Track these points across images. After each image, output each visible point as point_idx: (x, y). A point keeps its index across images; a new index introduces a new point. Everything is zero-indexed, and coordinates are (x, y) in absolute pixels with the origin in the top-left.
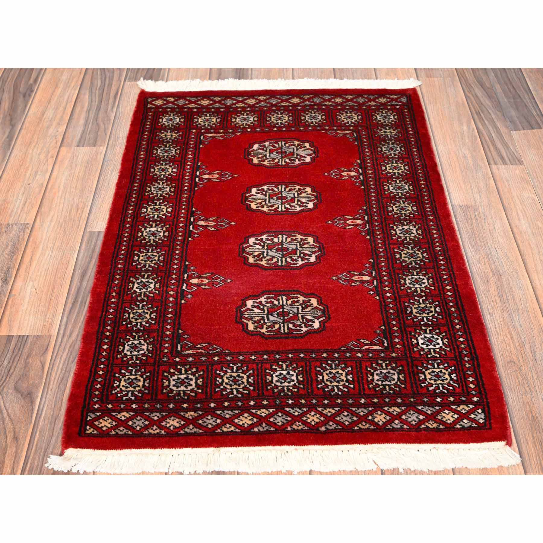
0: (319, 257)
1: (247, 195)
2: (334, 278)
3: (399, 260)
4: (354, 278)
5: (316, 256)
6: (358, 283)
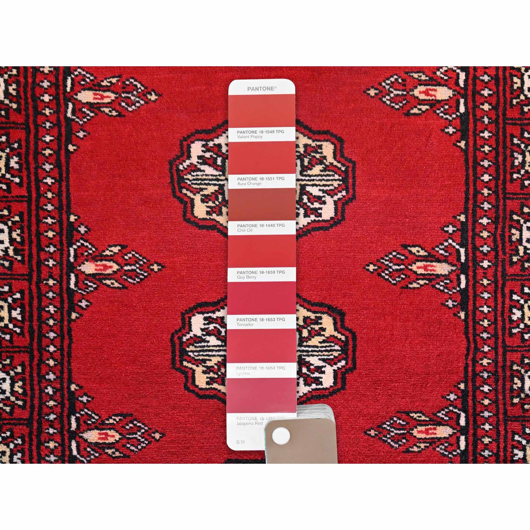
0: (182, 155)
1: (343, 363)
2: (153, 97)
3: (12, 149)
4: (113, 96)
5: (189, 157)
6: (105, 83)
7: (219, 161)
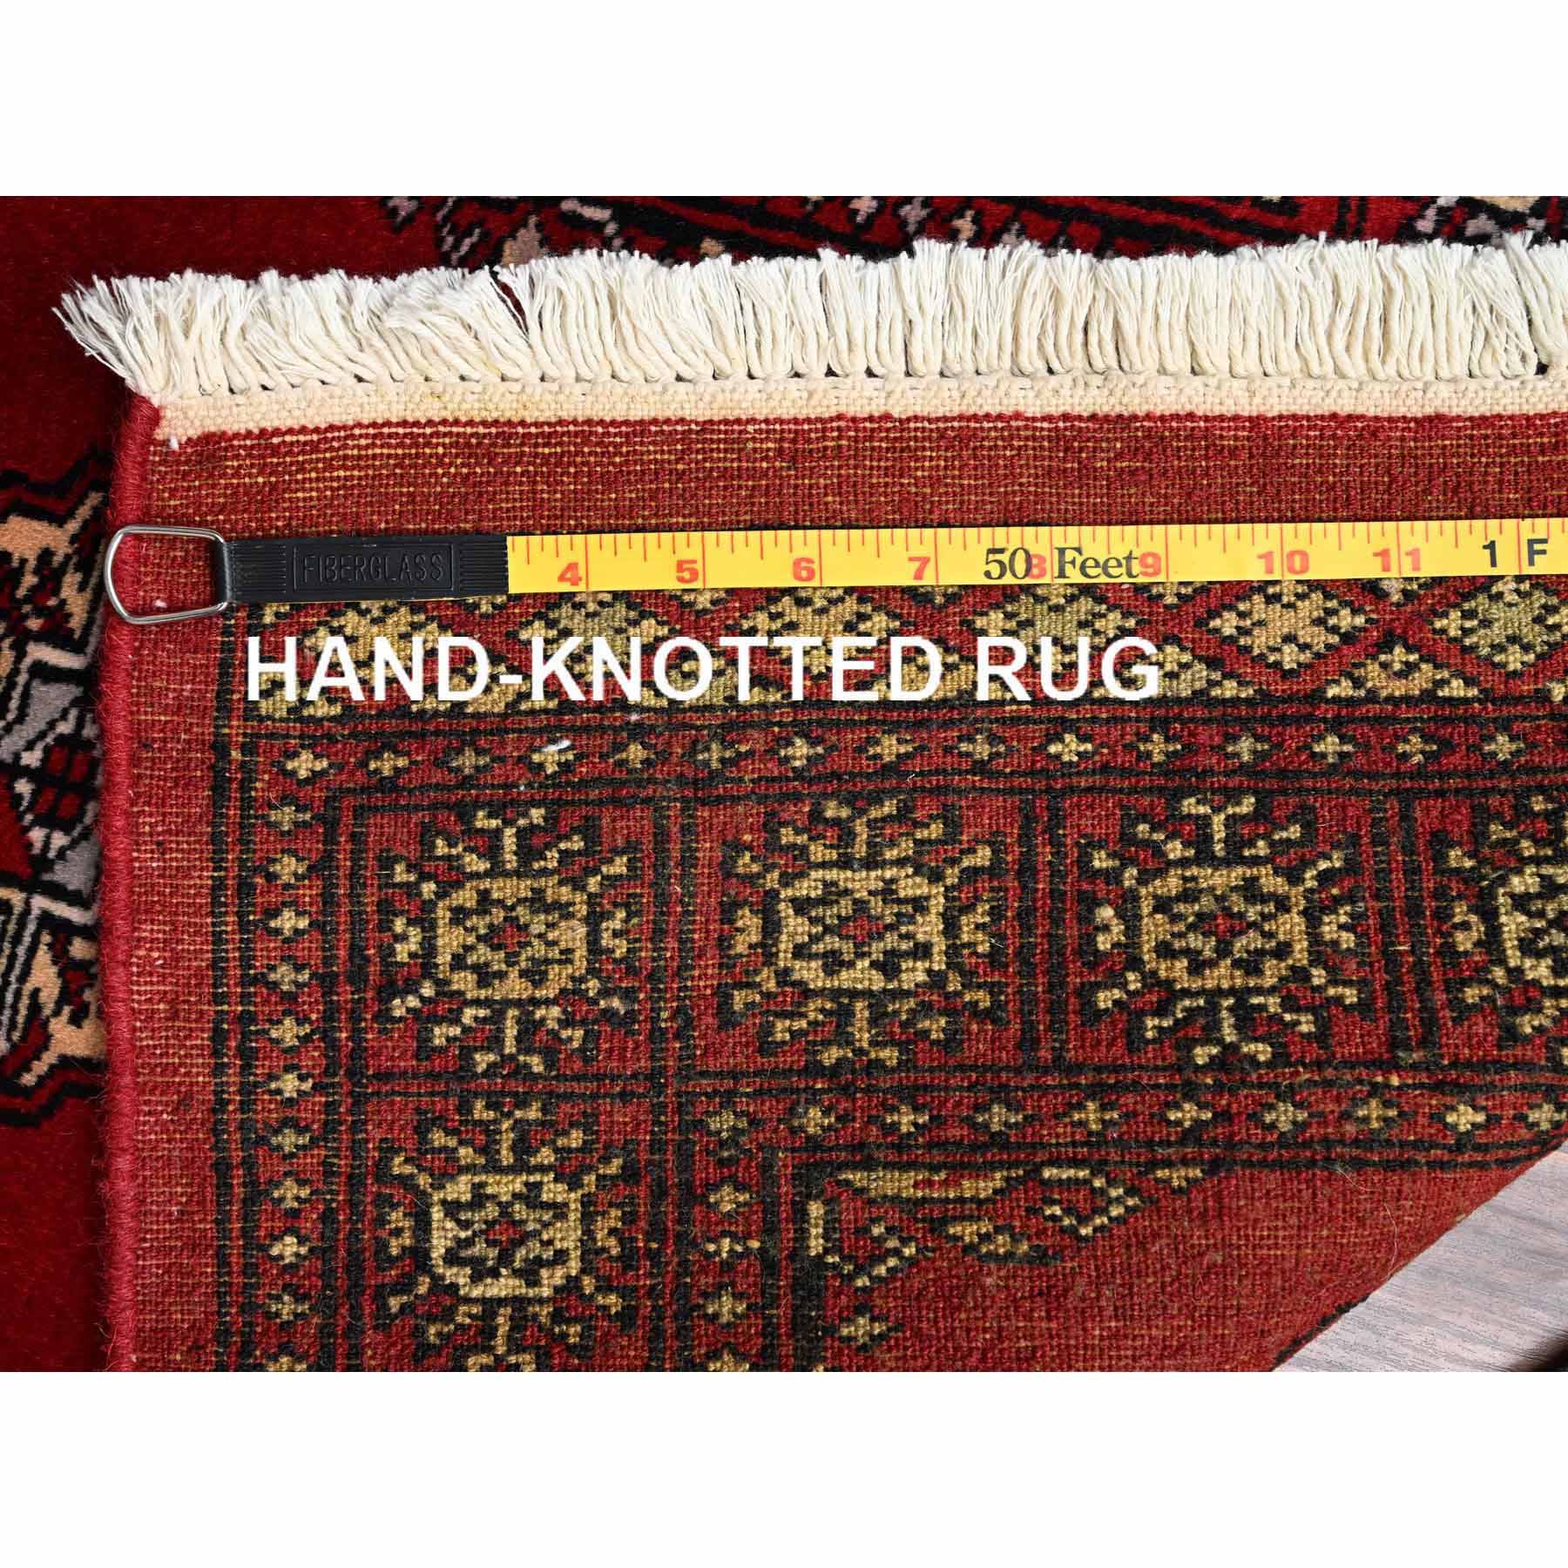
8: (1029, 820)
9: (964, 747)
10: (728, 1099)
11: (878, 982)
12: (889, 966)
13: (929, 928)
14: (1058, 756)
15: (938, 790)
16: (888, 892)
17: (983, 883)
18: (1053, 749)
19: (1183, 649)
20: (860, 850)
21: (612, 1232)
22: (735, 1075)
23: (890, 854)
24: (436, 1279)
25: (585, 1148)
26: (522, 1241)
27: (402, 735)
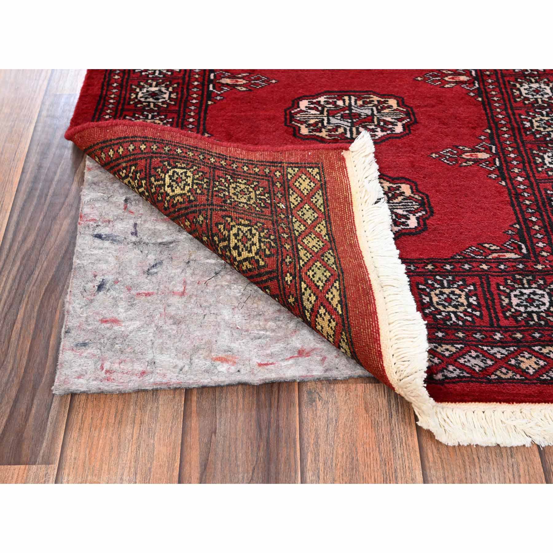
0: (408, 126)
2: (434, 155)
4: (464, 156)
5: (403, 125)
6: (471, 163)
7: (382, 123)
8: (270, 272)
9: (288, 257)
10: (206, 218)
11: (232, 245)
12: (236, 247)
13: (245, 254)
14: (286, 276)
15: (277, 253)
16: (253, 244)
17: (256, 265)
18: (288, 274)
19: (315, 301)
20: (263, 240)
21: (178, 200)
22: (211, 219)
23: (262, 244)
24: (170, 170)
25: (196, 193)
26: (177, 183)
27: (285, 188)
